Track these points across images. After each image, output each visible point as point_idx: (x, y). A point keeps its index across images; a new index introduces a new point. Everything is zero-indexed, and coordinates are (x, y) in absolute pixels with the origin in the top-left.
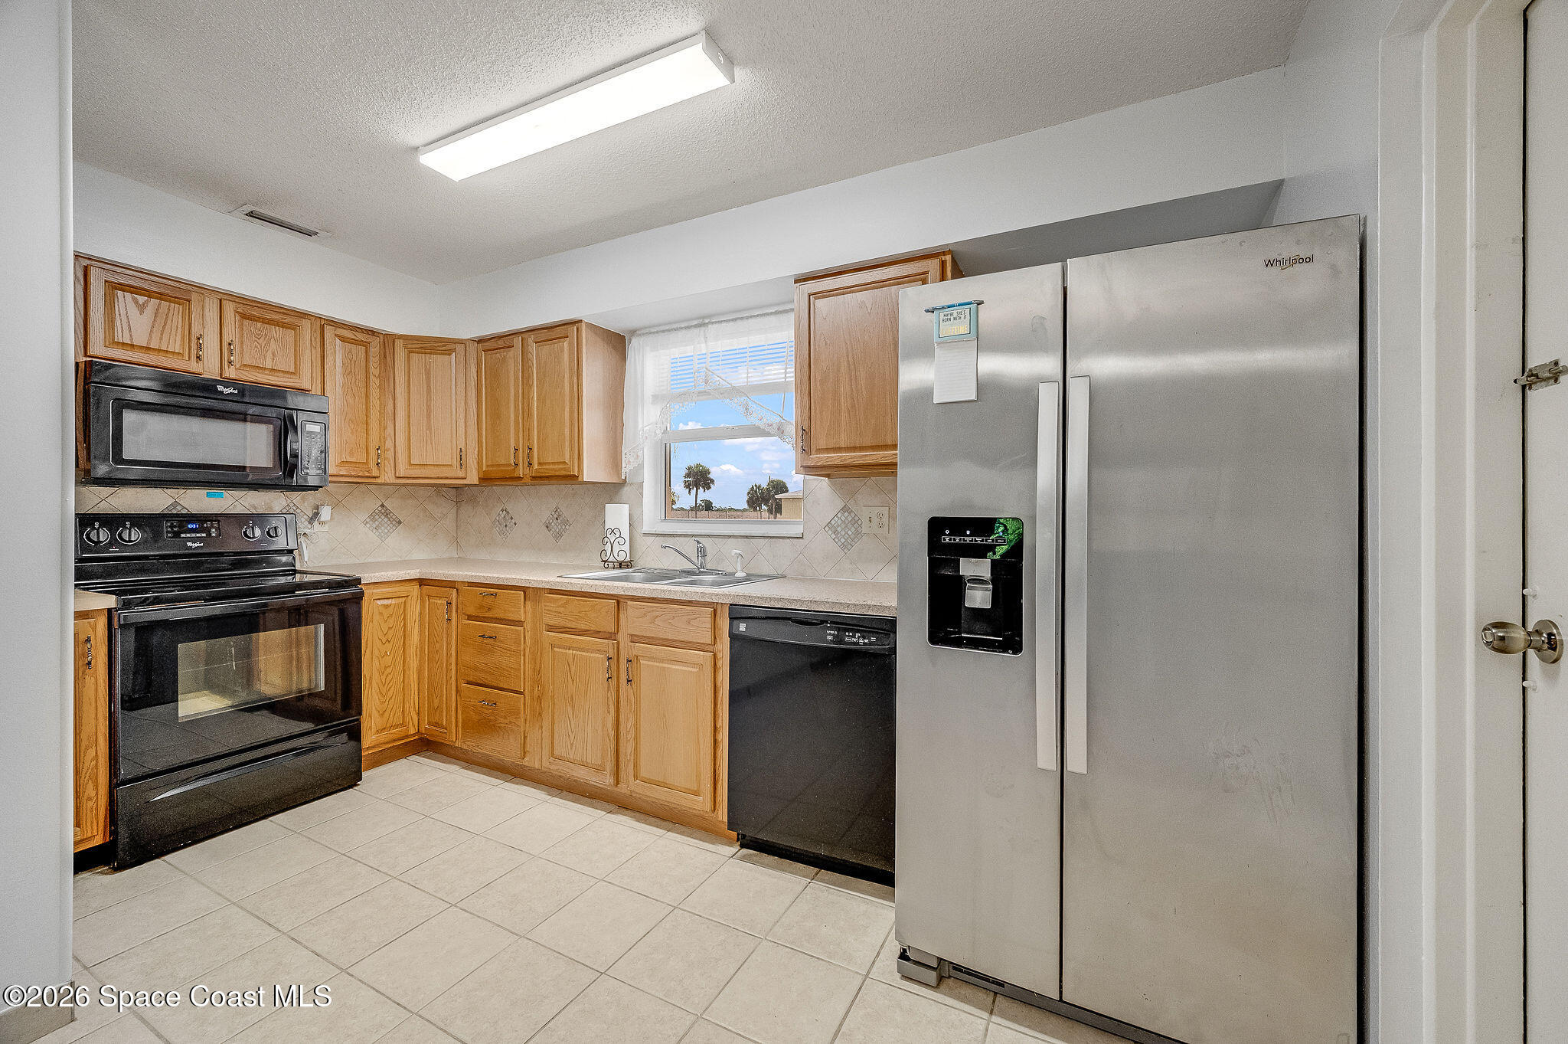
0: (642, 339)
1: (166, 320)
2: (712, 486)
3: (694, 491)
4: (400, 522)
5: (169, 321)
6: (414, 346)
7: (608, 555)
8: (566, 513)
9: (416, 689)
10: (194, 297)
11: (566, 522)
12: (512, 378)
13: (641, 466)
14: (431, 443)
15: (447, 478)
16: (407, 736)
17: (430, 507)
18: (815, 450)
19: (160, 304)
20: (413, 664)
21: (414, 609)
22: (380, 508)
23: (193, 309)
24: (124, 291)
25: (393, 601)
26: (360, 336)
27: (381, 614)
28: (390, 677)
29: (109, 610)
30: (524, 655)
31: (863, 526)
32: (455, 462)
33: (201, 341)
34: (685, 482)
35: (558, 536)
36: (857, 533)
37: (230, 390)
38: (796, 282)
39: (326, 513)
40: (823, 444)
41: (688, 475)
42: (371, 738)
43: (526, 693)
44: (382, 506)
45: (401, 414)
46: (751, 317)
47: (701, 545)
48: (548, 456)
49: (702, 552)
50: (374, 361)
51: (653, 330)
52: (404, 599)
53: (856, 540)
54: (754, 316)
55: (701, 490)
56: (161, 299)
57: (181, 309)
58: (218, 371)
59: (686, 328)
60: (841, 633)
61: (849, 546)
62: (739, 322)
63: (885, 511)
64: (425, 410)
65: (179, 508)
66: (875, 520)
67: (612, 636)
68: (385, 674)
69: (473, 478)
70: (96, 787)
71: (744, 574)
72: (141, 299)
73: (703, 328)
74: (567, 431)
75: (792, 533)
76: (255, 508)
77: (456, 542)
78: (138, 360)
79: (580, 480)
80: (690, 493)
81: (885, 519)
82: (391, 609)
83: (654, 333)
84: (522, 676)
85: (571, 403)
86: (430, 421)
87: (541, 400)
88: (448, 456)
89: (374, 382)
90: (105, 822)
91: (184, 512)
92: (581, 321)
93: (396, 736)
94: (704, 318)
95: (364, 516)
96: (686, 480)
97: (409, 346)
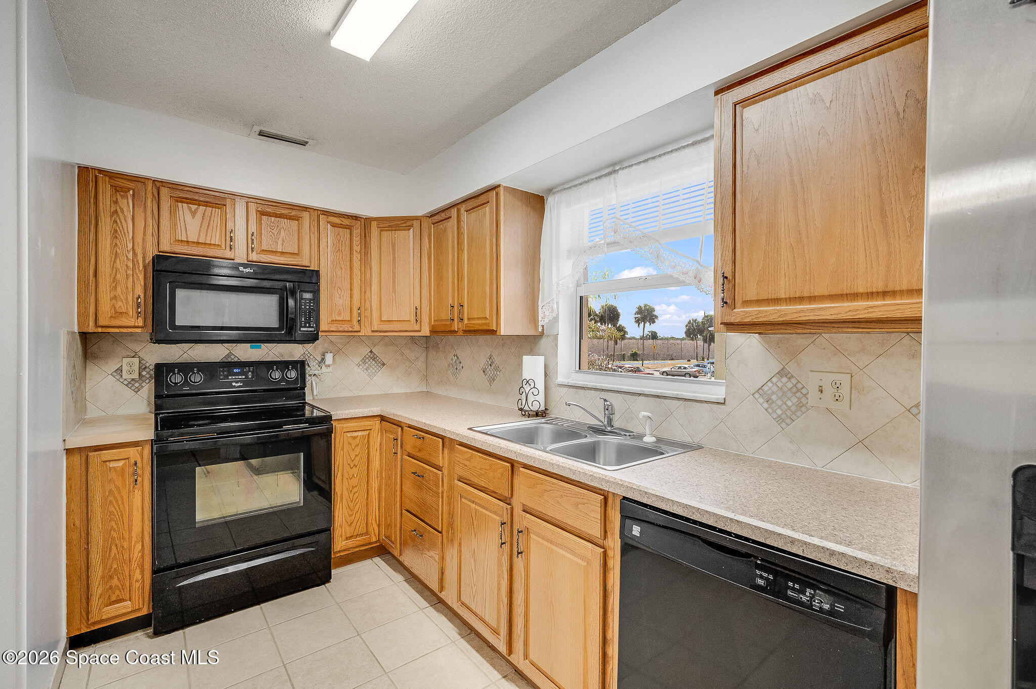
0: (557, 196)
1: (210, 220)
2: (656, 320)
3: (642, 325)
4: (384, 364)
5: (212, 222)
6: (384, 226)
7: (524, 404)
8: (497, 360)
9: (377, 505)
10: (228, 202)
11: (497, 369)
12: (450, 244)
13: (556, 320)
14: (396, 303)
15: (406, 331)
16: (370, 543)
17: (406, 352)
18: (740, 302)
19: (205, 210)
20: (375, 484)
21: (376, 440)
22: (369, 354)
23: (228, 211)
24: (182, 202)
25: (360, 434)
26: (346, 222)
27: (350, 444)
28: (356, 495)
29: (152, 440)
30: (442, 498)
31: (809, 396)
32: (413, 318)
33: (232, 235)
34: (636, 318)
35: (492, 380)
36: (800, 406)
37: (248, 270)
38: (717, 93)
39: (329, 358)
40: (752, 294)
41: (637, 313)
42: (340, 544)
43: (444, 533)
44: (371, 352)
45: (375, 281)
46: (664, 154)
47: (608, 403)
48: (474, 313)
49: (609, 410)
50: (356, 239)
51: (566, 186)
52: (368, 432)
53: (799, 413)
54: (668, 153)
55: (647, 324)
56: (206, 206)
57: (219, 212)
58: (245, 256)
59: (596, 178)
60: (780, 580)
61: (788, 421)
62: (651, 163)
63: (845, 380)
64: (391, 277)
65: (233, 357)
66: (829, 391)
67: (507, 501)
68: (353, 493)
69: (426, 331)
70: (142, 572)
71: (654, 439)
72: (194, 207)
73: (613, 176)
74: (488, 288)
75: (712, 398)
76: (282, 356)
77: (425, 378)
78: (191, 252)
79: (498, 334)
80: (639, 326)
81: (845, 391)
82: (357, 440)
83: (567, 189)
84: (440, 516)
85: (491, 263)
86: (395, 285)
87: (470, 262)
88: (407, 314)
89: (356, 257)
90: (149, 598)
91: (236, 360)
92: (499, 186)
93: (361, 543)
94: (614, 164)
95: (358, 360)
96: (637, 316)
97: (381, 226)
